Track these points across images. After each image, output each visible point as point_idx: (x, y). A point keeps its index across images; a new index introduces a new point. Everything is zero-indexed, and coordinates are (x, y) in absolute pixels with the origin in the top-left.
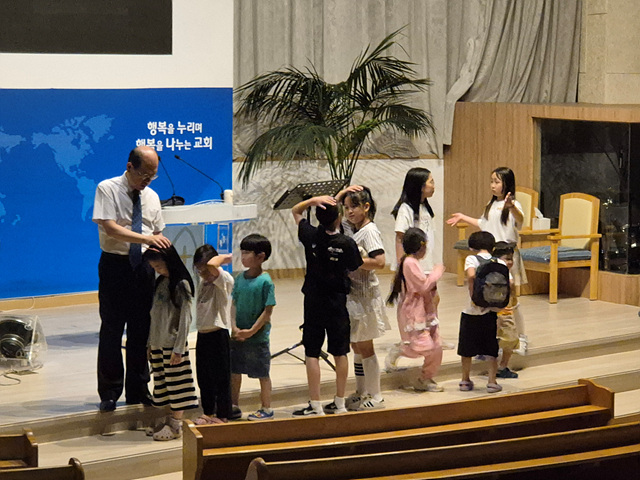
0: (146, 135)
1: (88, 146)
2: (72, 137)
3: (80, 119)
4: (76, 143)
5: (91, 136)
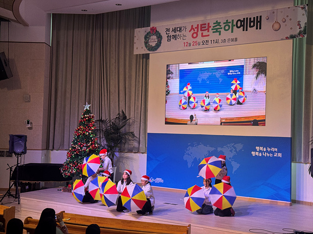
0: (256, 151)
1: (235, 152)
2: (230, 149)
3: (232, 144)
4: (231, 151)
5: (236, 149)
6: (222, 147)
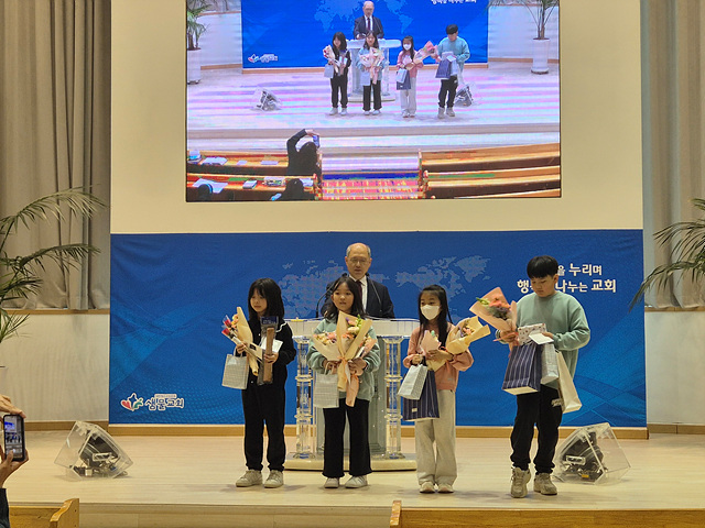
2: (440, 276)
3: (453, 259)
4: (445, 282)
5: (462, 276)
6: (413, 271)
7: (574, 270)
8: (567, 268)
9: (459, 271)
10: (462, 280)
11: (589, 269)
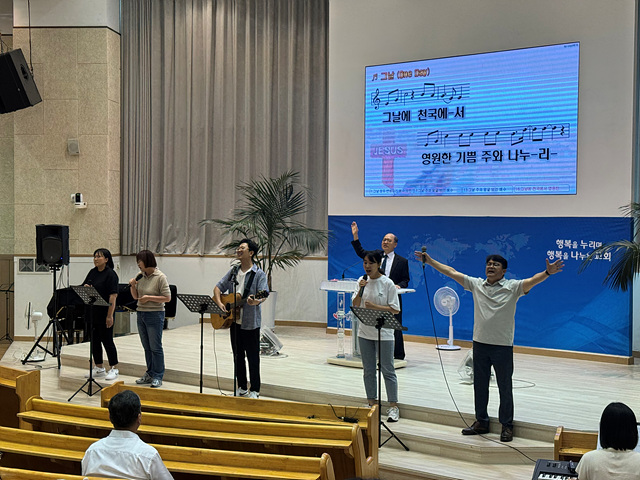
0: (556, 248)
1: (512, 254)
3: (506, 236)
4: (503, 250)
5: (514, 247)
6: (485, 243)
7: (584, 245)
8: (579, 243)
9: (511, 243)
10: (514, 250)
11: (594, 244)
